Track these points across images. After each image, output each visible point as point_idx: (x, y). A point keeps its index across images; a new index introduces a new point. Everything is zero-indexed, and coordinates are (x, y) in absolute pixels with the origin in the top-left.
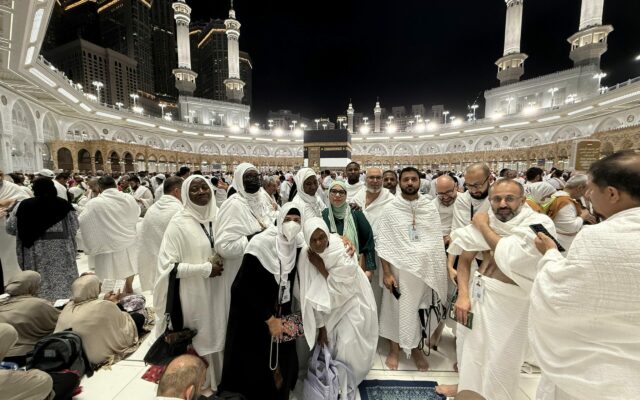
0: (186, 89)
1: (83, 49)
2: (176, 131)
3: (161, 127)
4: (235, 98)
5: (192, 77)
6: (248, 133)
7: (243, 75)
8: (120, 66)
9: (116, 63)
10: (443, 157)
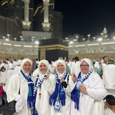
4: (46, 30)
5: (29, 24)
8: (11, 23)
9: (9, 22)
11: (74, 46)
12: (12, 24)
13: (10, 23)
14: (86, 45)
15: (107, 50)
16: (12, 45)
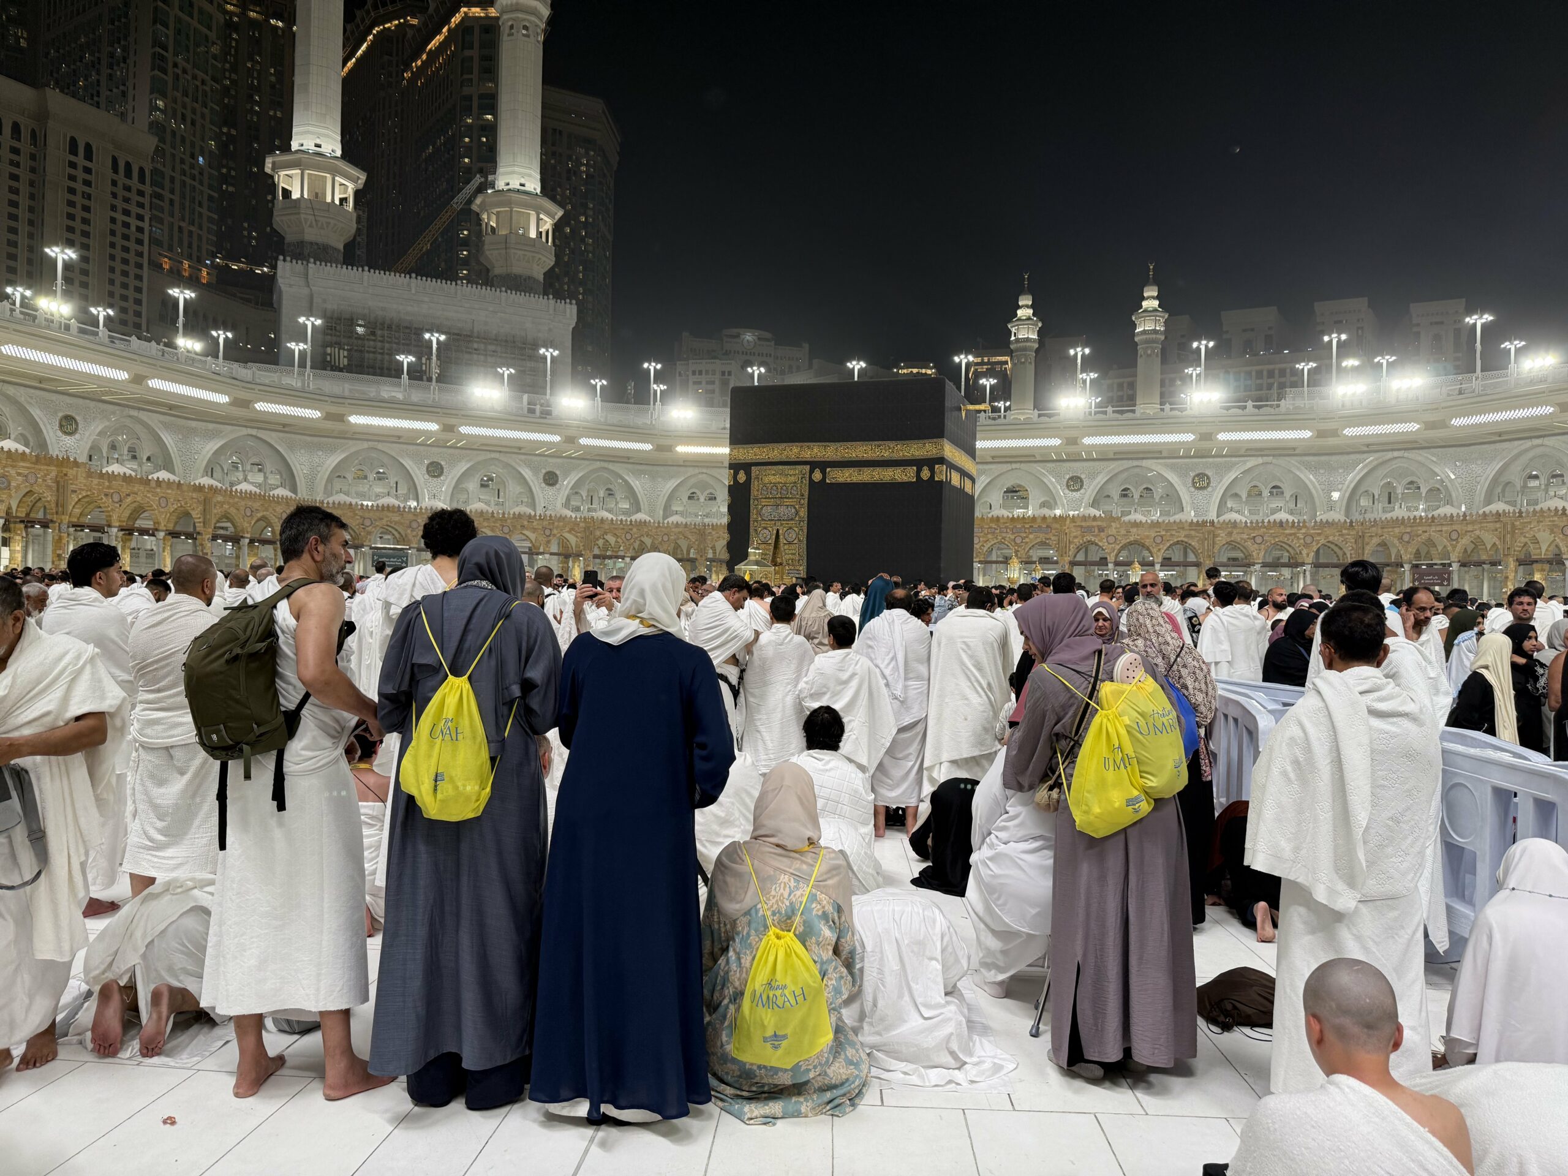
0: (311, 235)
2: (223, 399)
3: (155, 383)
4: (517, 270)
5: (343, 187)
6: (546, 413)
10: (1470, 528)
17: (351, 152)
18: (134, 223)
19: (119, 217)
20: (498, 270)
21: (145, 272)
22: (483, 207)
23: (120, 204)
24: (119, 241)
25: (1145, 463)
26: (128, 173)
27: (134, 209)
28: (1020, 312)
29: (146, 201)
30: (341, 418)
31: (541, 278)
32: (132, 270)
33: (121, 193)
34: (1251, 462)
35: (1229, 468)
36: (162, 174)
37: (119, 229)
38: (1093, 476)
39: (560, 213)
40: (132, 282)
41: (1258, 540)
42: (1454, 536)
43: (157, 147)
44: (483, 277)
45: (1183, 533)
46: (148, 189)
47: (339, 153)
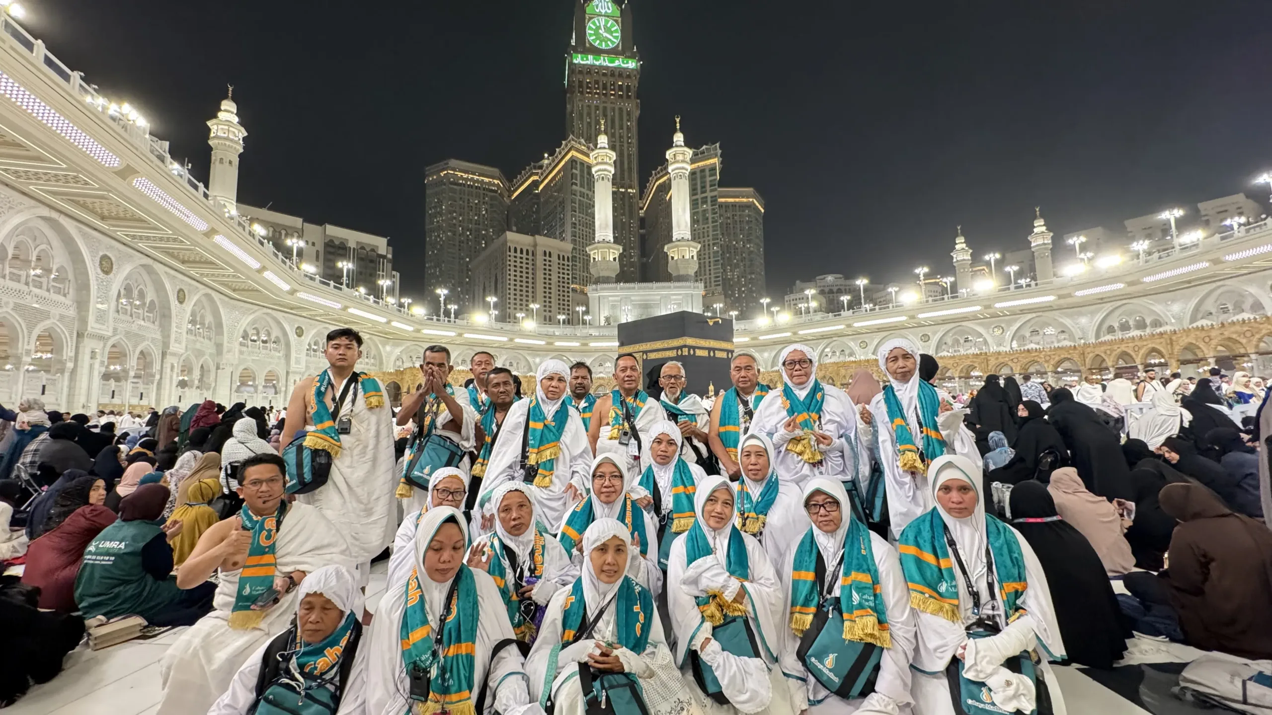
0: (600, 273)
1: (509, 244)
4: (682, 272)
5: (614, 253)
7: (696, 236)
8: (550, 256)
9: (545, 252)
10: (1145, 343)
11: (795, 333)
12: (554, 258)
13: (547, 258)
14: (849, 326)
15: (949, 341)
16: (548, 343)
17: (616, 240)
18: (566, 276)
19: (561, 275)
20: (674, 274)
21: (571, 294)
22: (669, 249)
23: (561, 271)
24: (561, 284)
25: (964, 324)
26: (564, 260)
27: (566, 272)
28: (957, 247)
29: (570, 268)
30: (586, 345)
31: (693, 274)
32: (566, 294)
33: (561, 266)
34: (1030, 316)
35: (1015, 320)
36: (575, 257)
37: (561, 280)
38: (935, 333)
39: (699, 246)
40: (566, 299)
41: (1015, 360)
42: (1136, 349)
43: (574, 249)
44: (668, 278)
45: (969, 360)
46: (570, 264)
47: (612, 240)
